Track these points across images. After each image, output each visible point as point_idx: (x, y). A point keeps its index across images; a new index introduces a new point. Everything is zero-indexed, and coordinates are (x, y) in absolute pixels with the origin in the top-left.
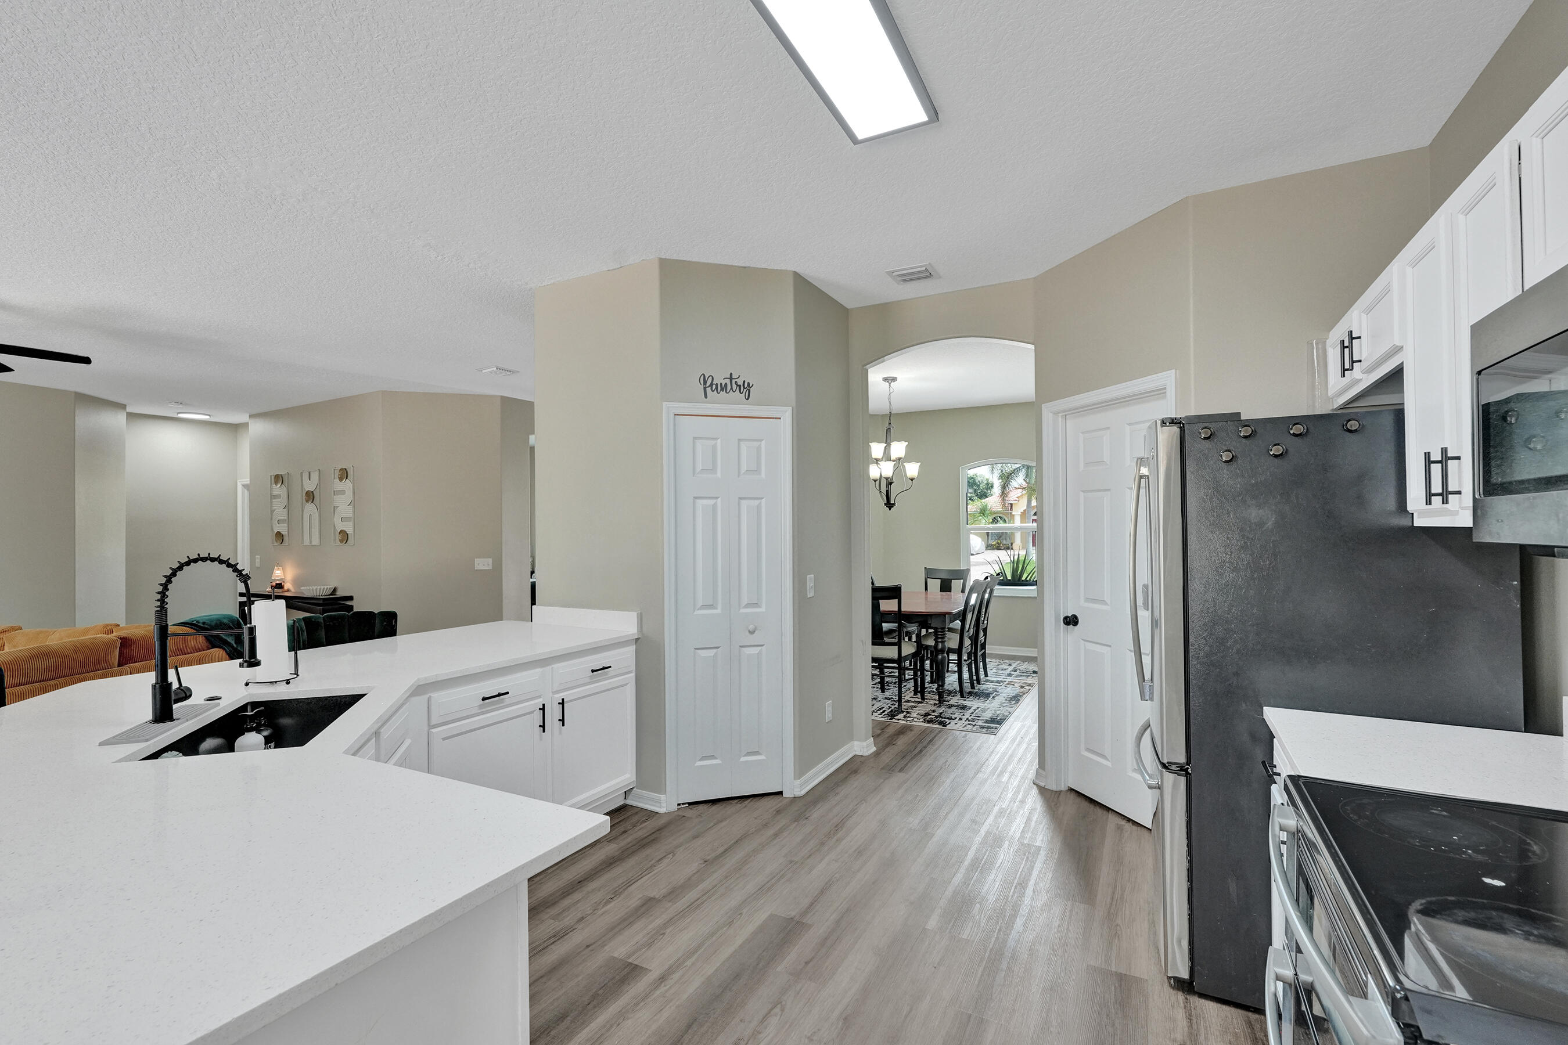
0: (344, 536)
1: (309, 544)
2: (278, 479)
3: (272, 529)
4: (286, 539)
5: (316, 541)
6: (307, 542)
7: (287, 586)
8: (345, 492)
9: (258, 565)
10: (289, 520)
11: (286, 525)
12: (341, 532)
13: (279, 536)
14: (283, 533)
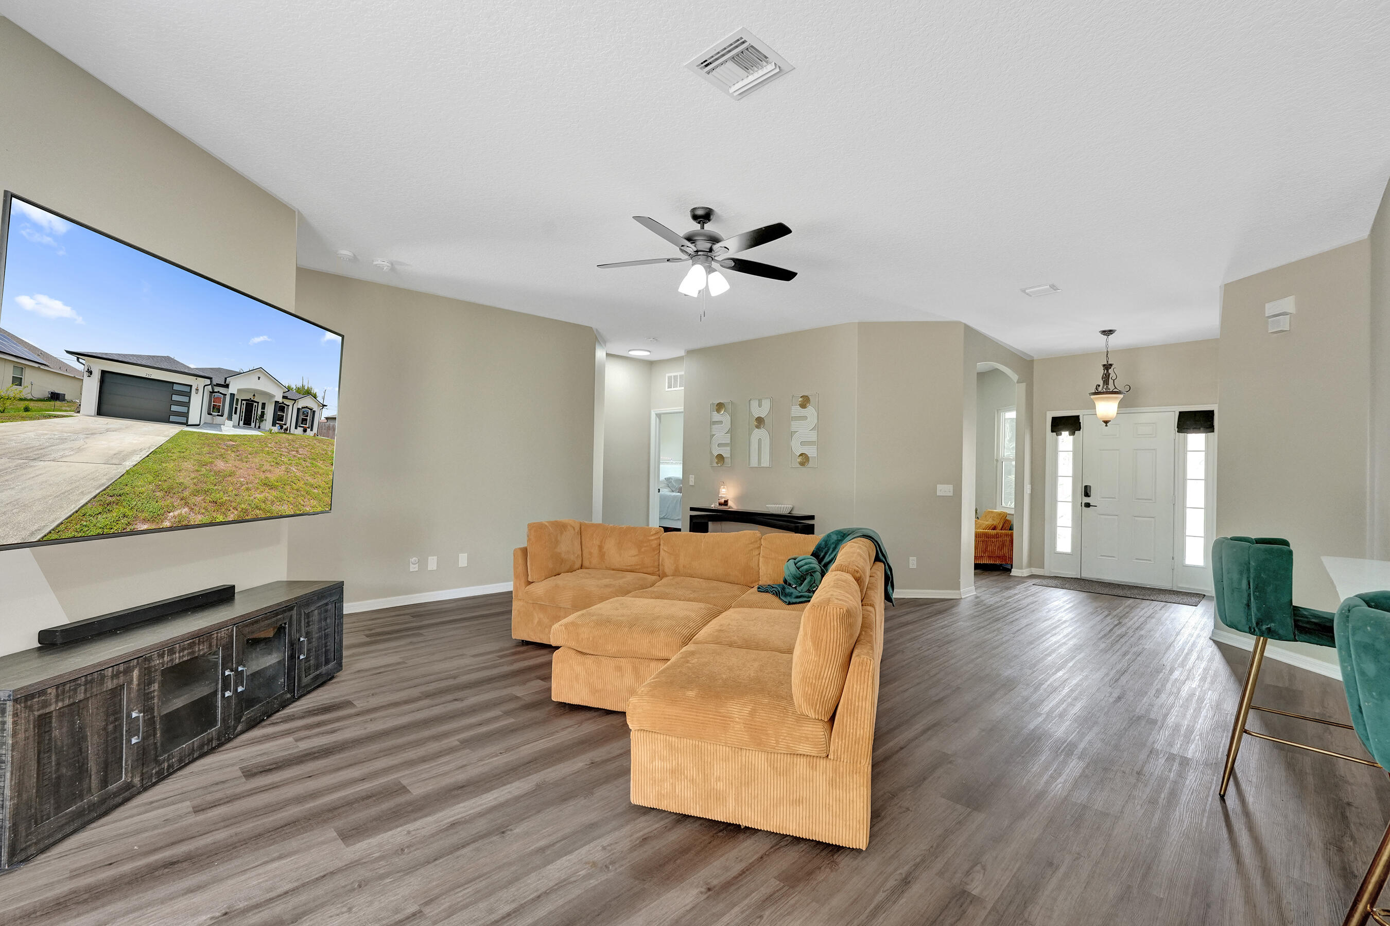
0: (804, 459)
1: (757, 466)
2: (720, 407)
3: (711, 453)
4: (728, 461)
5: (766, 462)
6: (754, 463)
7: (730, 503)
8: (807, 419)
9: (692, 483)
10: (732, 444)
11: (729, 448)
12: (801, 455)
13: (720, 457)
14: (724, 456)
